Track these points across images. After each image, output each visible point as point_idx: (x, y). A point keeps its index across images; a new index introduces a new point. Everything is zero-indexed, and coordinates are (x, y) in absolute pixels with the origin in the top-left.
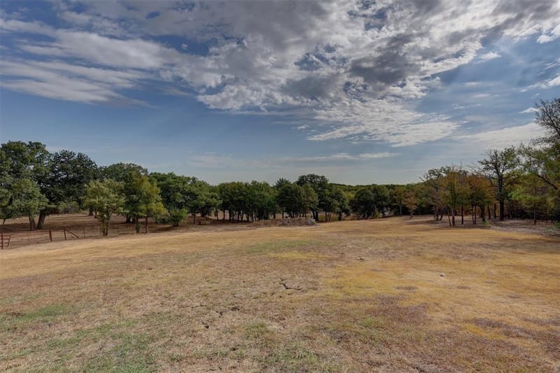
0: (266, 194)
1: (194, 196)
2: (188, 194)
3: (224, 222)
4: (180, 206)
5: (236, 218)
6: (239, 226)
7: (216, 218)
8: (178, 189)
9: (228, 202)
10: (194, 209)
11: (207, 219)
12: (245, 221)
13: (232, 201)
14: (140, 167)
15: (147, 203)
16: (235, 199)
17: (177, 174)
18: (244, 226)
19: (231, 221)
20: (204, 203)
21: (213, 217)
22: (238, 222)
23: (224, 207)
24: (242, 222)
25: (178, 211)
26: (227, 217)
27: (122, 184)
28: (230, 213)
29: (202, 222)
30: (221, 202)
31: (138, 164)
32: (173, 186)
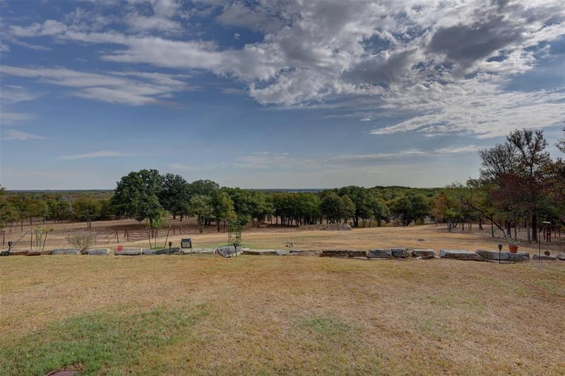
0: (311, 204)
1: (254, 205)
2: (250, 204)
3: (276, 226)
4: (244, 213)
5: (286, 223)
6: (288, 229)
7: (270, 223)
8: (244, 201)
9: (280, 210)
10: (254, 215)
11: (263, 223)
12: (294, 226)
13: (283, 209)
14: (213, 182)
15: (225, 211)
16: (286, 207)
17: (242, 188)
18: (293, 230)
19: (283, 226)
20: (262, 211)
21: (266, 222)
22: (288, 226)
23: (276, 214)
24: (292, 226)
25: (244, 216)
26: (280, 222)
27: (209, 198)
28: (282, 219)
29: (260, 226)
30: (275, 210)
31: (212, 180)
32: (241, 198)
